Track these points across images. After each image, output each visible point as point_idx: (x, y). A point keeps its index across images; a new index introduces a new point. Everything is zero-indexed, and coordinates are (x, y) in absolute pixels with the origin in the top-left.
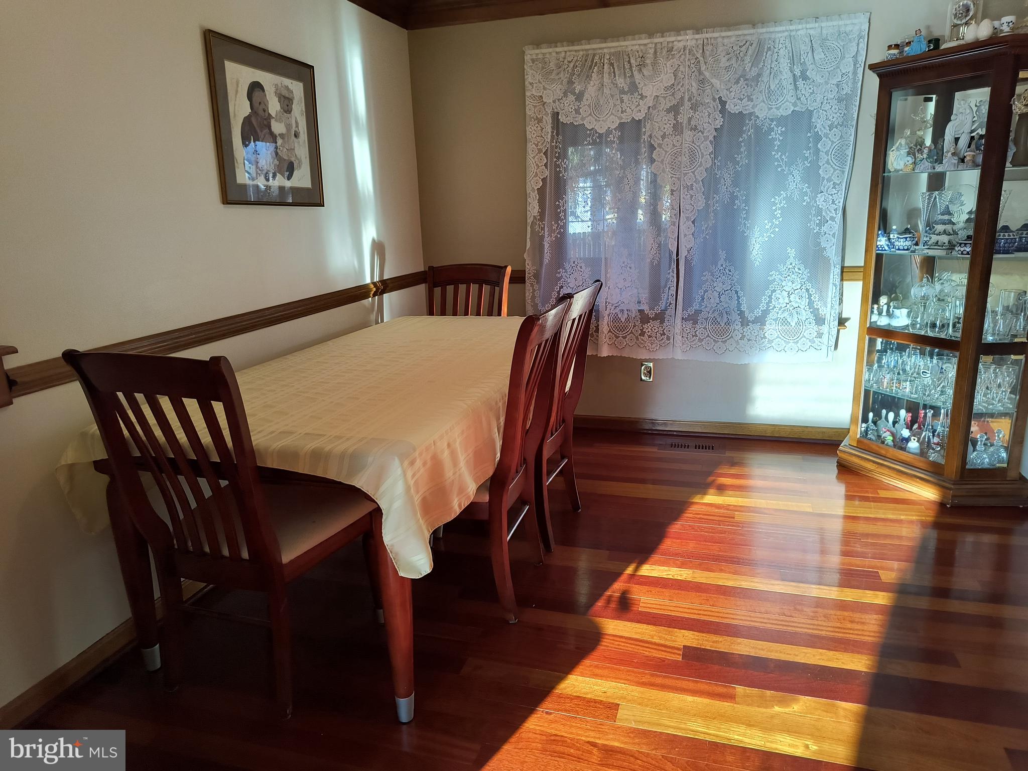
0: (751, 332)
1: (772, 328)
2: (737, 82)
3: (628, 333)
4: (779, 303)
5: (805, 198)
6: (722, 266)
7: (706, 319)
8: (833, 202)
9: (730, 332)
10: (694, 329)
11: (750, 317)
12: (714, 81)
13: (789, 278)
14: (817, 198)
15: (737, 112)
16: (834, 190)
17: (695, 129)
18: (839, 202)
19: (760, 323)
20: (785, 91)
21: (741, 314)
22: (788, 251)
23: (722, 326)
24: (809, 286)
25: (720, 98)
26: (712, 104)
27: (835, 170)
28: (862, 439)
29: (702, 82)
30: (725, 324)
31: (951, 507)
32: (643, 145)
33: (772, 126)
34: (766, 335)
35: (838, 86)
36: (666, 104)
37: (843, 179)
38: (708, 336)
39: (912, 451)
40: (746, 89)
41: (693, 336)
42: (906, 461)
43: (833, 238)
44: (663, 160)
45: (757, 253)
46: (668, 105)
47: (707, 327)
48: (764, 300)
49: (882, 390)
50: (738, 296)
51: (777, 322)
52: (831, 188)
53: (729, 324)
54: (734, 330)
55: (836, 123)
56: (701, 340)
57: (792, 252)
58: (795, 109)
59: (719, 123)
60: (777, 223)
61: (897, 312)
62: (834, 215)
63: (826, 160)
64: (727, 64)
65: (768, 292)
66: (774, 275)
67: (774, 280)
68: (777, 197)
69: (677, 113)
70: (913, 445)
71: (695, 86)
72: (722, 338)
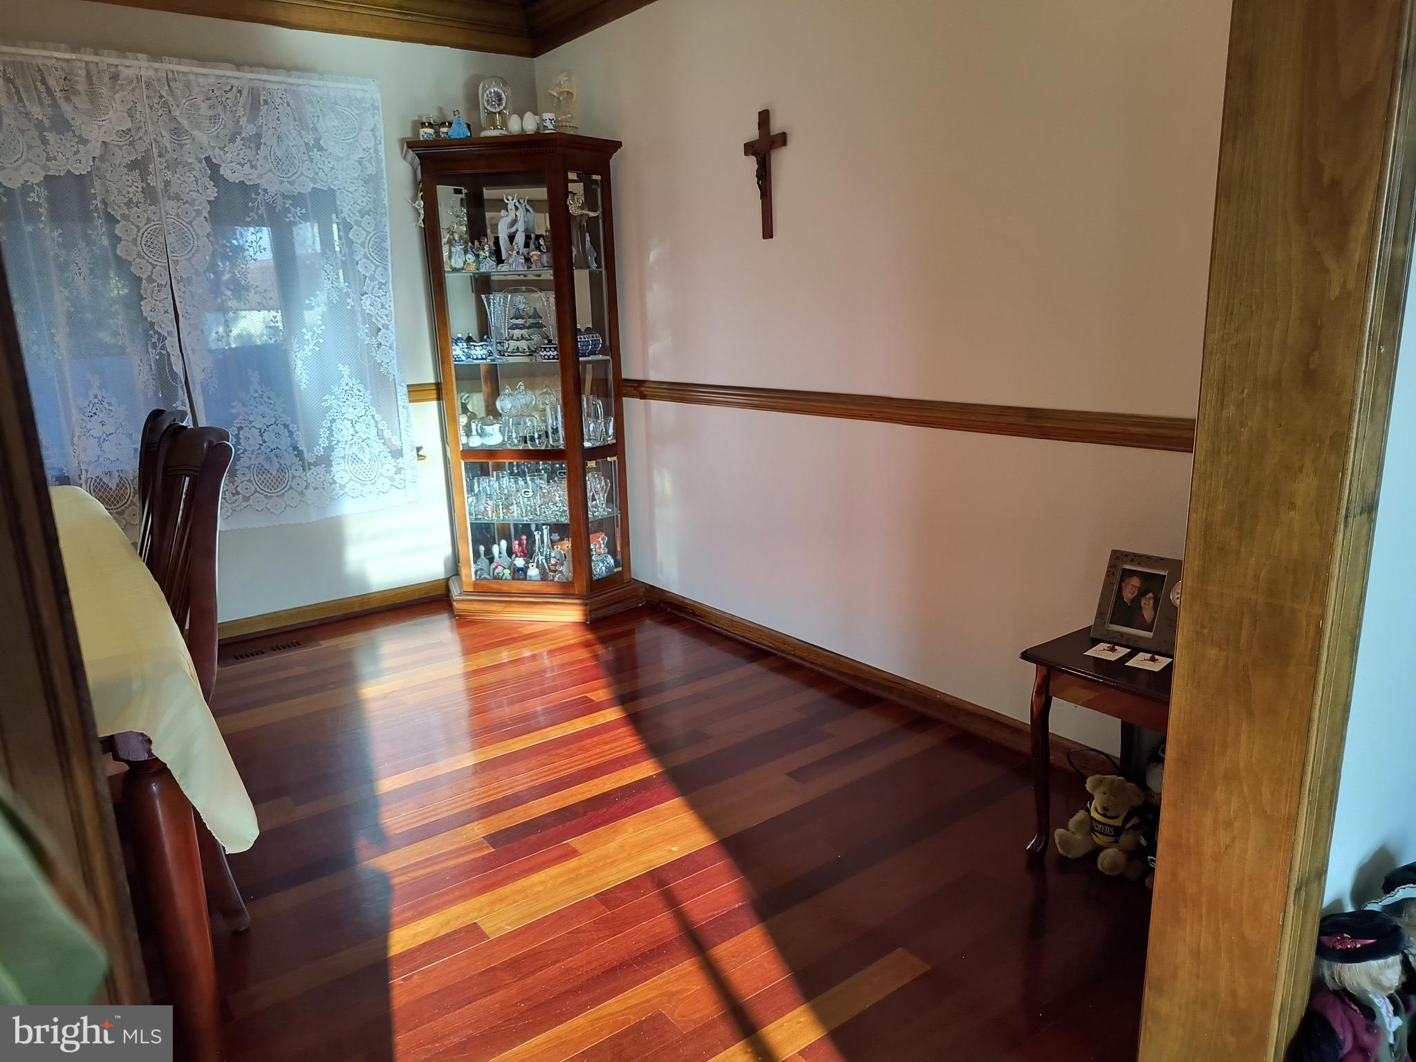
0: (315, 478)
1: (341, 468)
2: (232, 140)
3: (127, 505)
4: (342, 436)
5: (349, 300)
6: (256, 391)
7: (249, 468)
8: (383, 306)
9: (286, 482)
10: (233, 485)
11: (311, 458)
12: (196, 133)
13: (348, 402)
14: (362, 301)
15: (237, 182)
16: (381, 291)
17: (177, 198)
18: (390, 306)
19: (325, 464)
20: (297, 162)
21: (299, 454)
22: (340, 369)
23: (274, 474)
24: (373, 410)
25: (208, 159)
26: (197, 166)
27: (377, 267)
28: (479, 582)
29: (177, 132)
30: (278, 471)
31: (591, 623)
32: (96, 214)
33: (287, 206)
34: (335, 479)
35: (360, 163)
36: (123, 156)
37: (388, 278)
38: (256, 491)
39: (534, 579)
40: (245, 152)
41: (234, 495)
42: (533, 591)
43: (391, 351)
44: (135, 240)
45: (300, 372)
46: (127, 161)
47: (252, 479)
48: (324, 433)
49: (487, 520)
50: (289, 431)
51: (346, 460)
52: (376, 289)
53: (282, 471)
54: (294, 477)
55: (367, 209)
56: (246, 499)
57: (345, 370)
58: (315, 186)
59: (212, 193)
60: (320, 332)
61: (488, 429)
62: (387, 323)
63: (362, 253)
64: (211, 113)
65: (326, 423)
66: (329, 400)
67: (331, 407)
68: (312, 299)
69: (144, 174)
70: (533, 572)
71: (167, 136)
72: (276, 491)
